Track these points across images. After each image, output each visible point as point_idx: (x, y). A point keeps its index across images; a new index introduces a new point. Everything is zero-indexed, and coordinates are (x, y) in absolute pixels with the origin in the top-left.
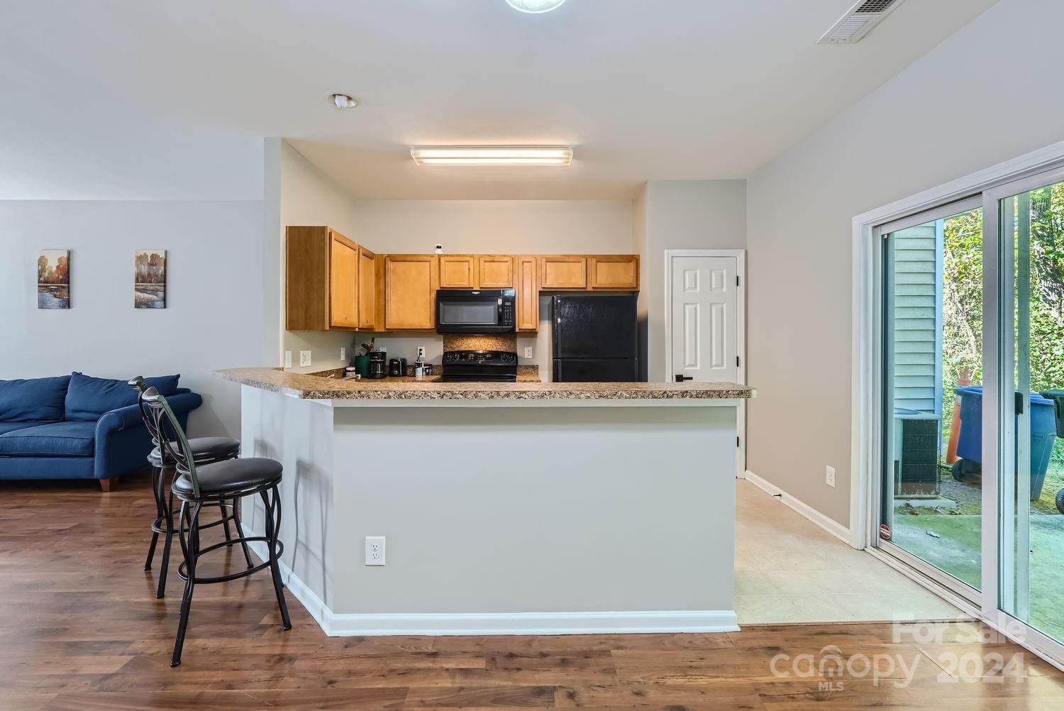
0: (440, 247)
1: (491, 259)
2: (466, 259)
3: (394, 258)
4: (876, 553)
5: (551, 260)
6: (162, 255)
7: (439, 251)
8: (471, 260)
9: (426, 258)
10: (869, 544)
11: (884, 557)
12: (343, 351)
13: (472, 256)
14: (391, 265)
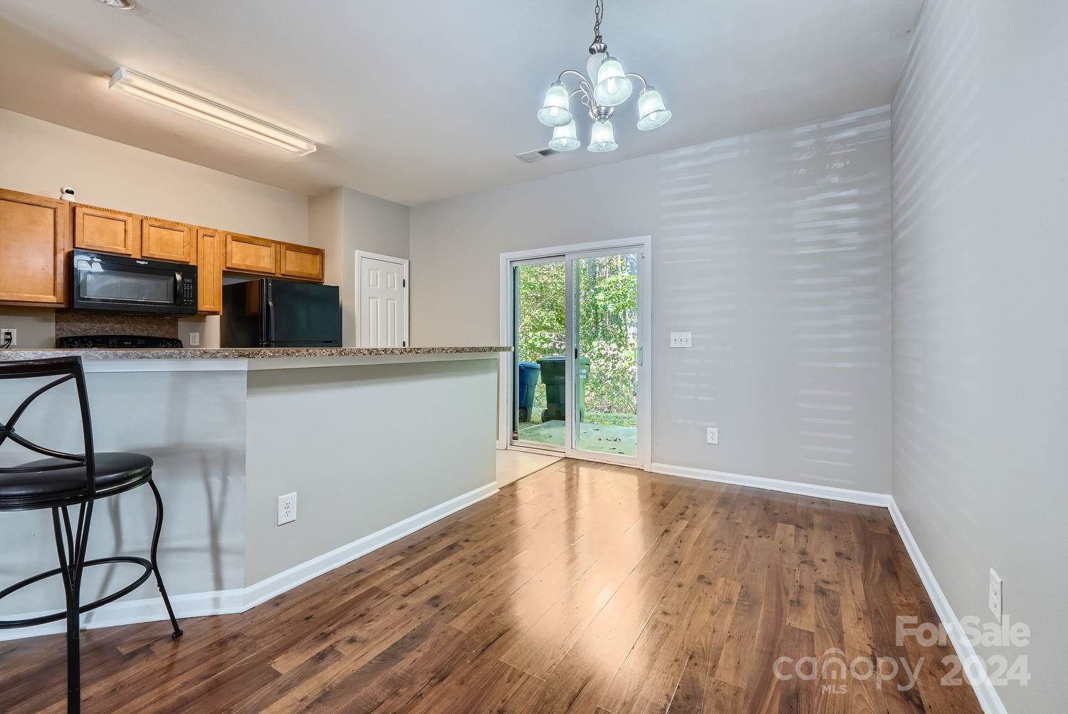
1: (159, 224)
2: (121, 217)
4: (514, 448)
5: (237, 238)
7: (71, 198)
8: (130, 220)
9: (48, 204)
10: (509, 444)
11: (517, 448)
13: (130, 215)
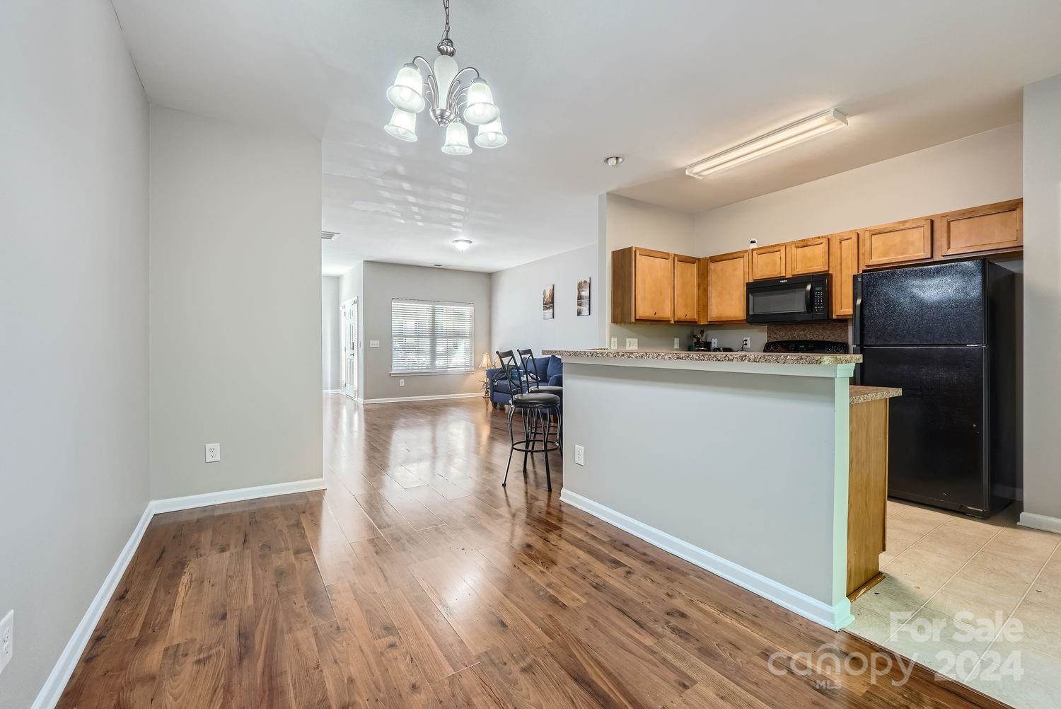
0: (754, 242)
1: (803, 244)
2: (777, 249)
3: (714, 259)
5: (878, 232)
6: (588, 281)
7: (753, 246)
8: (783, 249)
9: (741, 255)
12: (676, 341)
14: (712, 266)
